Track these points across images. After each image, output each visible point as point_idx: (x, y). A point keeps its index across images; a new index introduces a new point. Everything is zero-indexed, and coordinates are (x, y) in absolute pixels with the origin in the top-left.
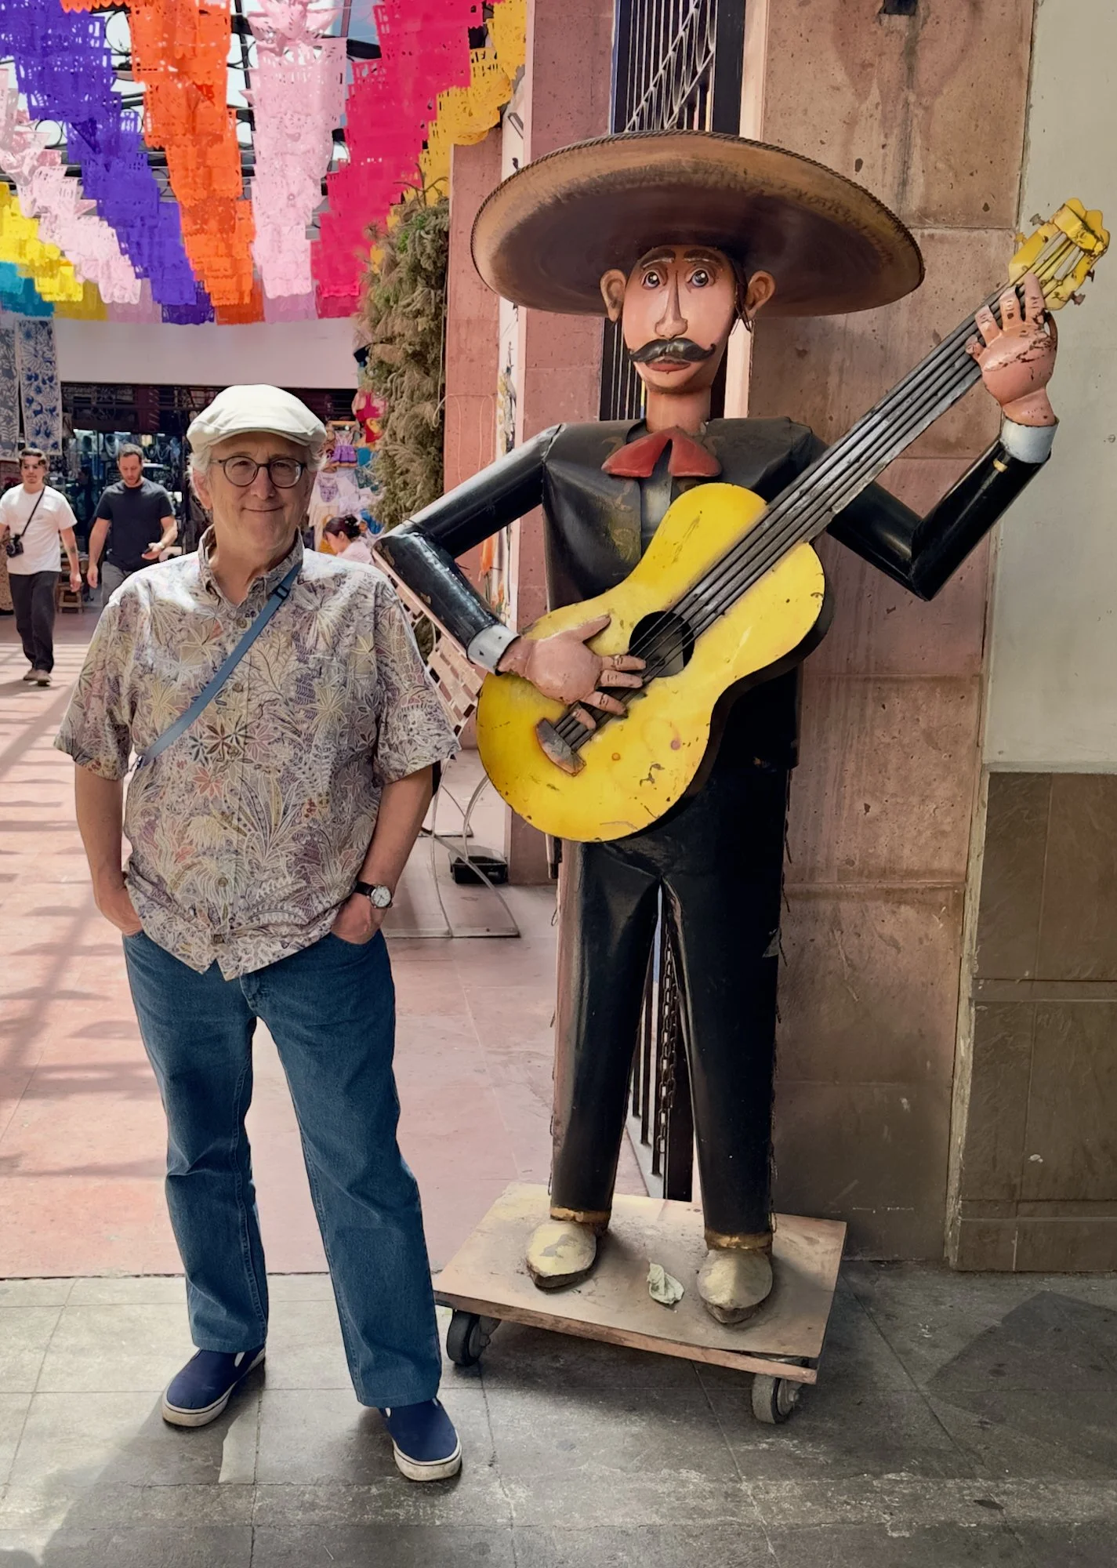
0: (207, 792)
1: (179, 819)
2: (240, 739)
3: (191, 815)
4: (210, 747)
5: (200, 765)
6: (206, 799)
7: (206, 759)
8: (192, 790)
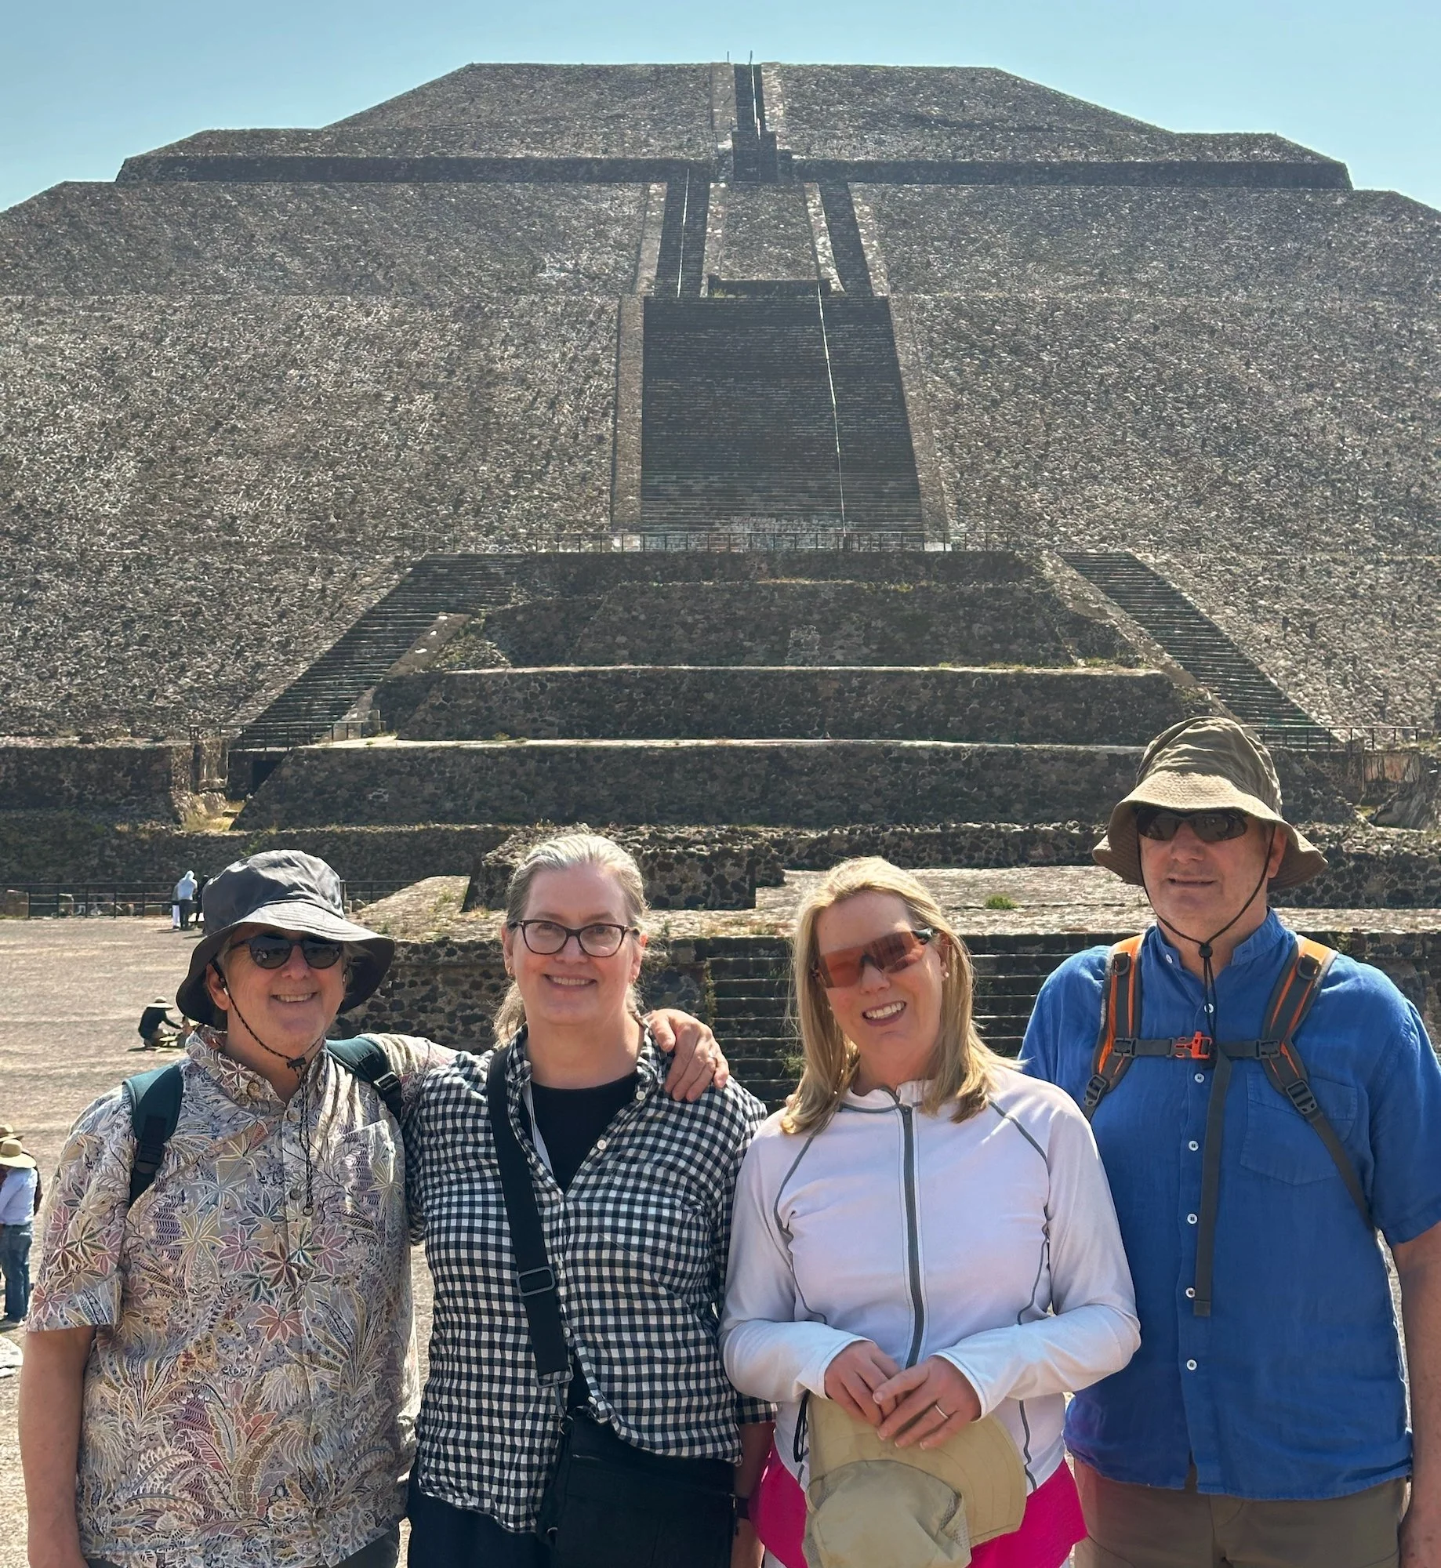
0: (278, 1336)
1: (246, 1382)
2: (308, 1254)
3: (262, 1370)
4: (272, 1278)
5: (263, 1303)
6: (277, 1344)
7: (270, 1293)
8: (257, 1339)
